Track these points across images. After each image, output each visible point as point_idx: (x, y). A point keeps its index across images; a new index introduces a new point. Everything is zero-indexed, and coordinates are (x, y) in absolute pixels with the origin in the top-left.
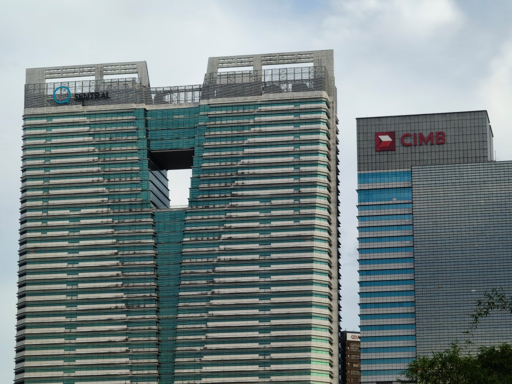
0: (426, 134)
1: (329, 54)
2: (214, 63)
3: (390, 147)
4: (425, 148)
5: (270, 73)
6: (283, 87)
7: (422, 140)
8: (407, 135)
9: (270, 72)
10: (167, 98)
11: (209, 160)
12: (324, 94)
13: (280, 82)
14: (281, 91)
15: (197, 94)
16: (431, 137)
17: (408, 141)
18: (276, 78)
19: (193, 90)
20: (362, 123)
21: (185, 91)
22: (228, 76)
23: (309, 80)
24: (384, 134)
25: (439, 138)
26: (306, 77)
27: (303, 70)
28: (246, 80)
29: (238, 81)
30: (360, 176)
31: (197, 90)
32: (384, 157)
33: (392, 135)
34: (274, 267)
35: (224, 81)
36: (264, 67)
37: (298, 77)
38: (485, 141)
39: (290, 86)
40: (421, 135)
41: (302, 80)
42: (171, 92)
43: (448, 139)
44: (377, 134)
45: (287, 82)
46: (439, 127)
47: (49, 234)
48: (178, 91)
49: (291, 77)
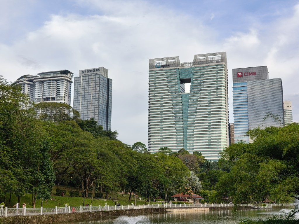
0: (251, 73)
1: (225, 53)
2: (196, 56)
3: (241, 76)
4: (250, 76)
5: (210, 58)
6: (213, 62)
7: (250, 74)
8: (246, 73)
10: (184, 65)
11: (195, 81)
12: (224, 63)
13: (213, 60)
14: (213, 63)
15: (192, 64)
16: (252, 73)
17: (246, 74)
18: (212, 60)
19: (191, 63)
20: (234, 70)
21: (189, 63)
22: (199, 59)
23: (220, 60)
24: (239, 73)
25: (254, 73)
26: (219, 59)
27: (218, 57)
28: (204, 60)
29: (202, 60)
30: (233, 84)
32: (239, 79)
33: (242, 73)
34: (211, 107)
35: (198, 61)
36: (208, 57)
37: (217, 59)
38: (266, 74)
39: (215, 61)
40: (249, 73)
42: (185, 64)
43: (256, 74)
44: (238, 73)
45: (214, 60)
46: (254, 71)
47: (156, 100)
48: (187, 64)
49: (215, 59)
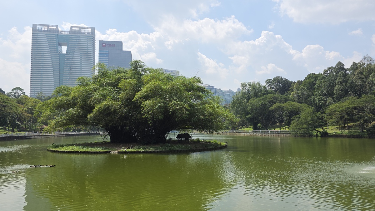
1: (94, 28)
2: (72, 27)
3: (105, 46)
4: (112, 47)
6: (85, 33)
10: (62, 33)
11: (70, 45)
12: (93, 35)
16: (112, 45)
17: (108, 45)
18: (84, 31)
19: (67, 32)
20: (100, 41)
22: (74, 30)
24: (104, 44)
25: (114, 45)
26: (89, 32)
28: (78, 31)
29: (76, 31)
30: (99, 51)
32: (104, 48)
34: (82, 66)
36: (81, 29)
37: (88, 32)
38: (122, 47)
44: (102, 44)
45: (86, 32)
48: (64, 32)
49: (87, 32)
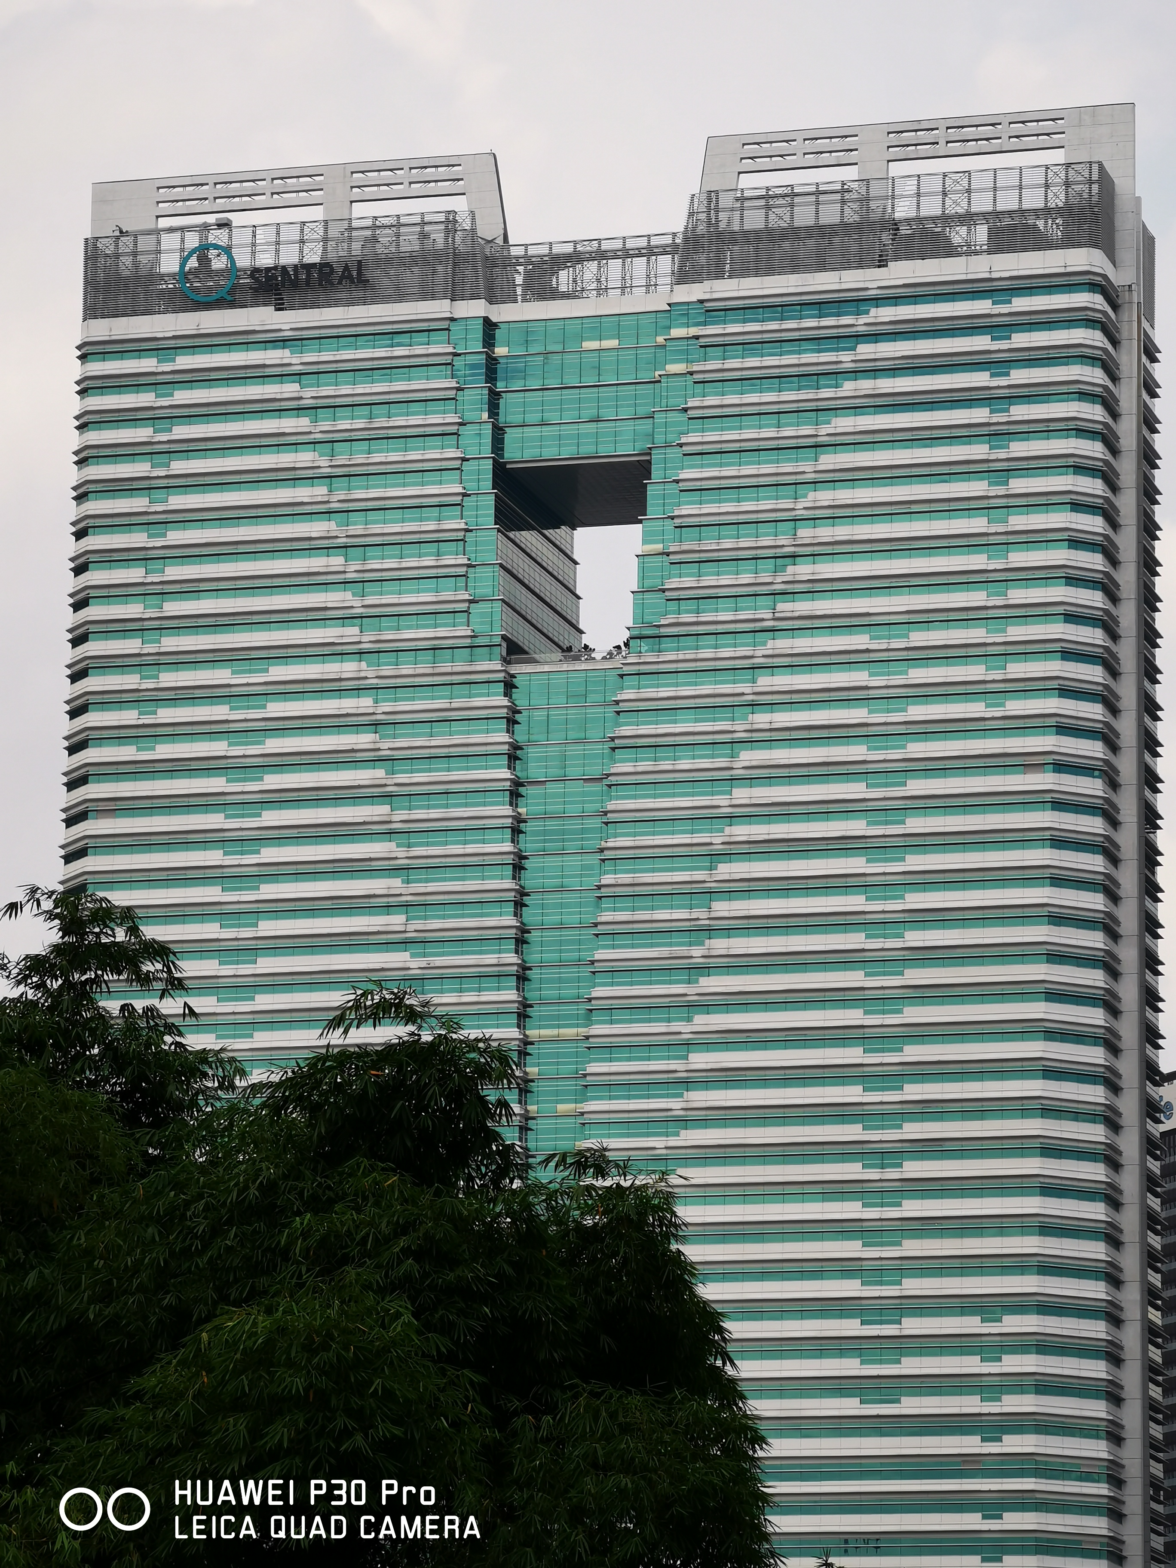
1: (1121, 116)
2: (726, 154)
5: (912, 189)
6: (958, 235)
9: (910, 187)
10: (564, 279)
11: (700, 490)
13: (946, 219)
14: (949, 251)
15: (665, 264)
18: (931, 208)
19: (650, 252)
21: (626, 254)
22: (768, 198)
23: (1046, 212)
26: (1033, 200)
27: (1026, 178)
28: (830, 215)
29: (804, 216)
31: (665, 250)
34: (915, 862)
35: (755, 220)
36: (896, 169)
37: (1008, 202)
39: (982, 233)
41: (1022, 212)
42: (575, 259)
45: (968, 219)
47: (165, 750)
48: (601, 256)
49: (982, 203)
